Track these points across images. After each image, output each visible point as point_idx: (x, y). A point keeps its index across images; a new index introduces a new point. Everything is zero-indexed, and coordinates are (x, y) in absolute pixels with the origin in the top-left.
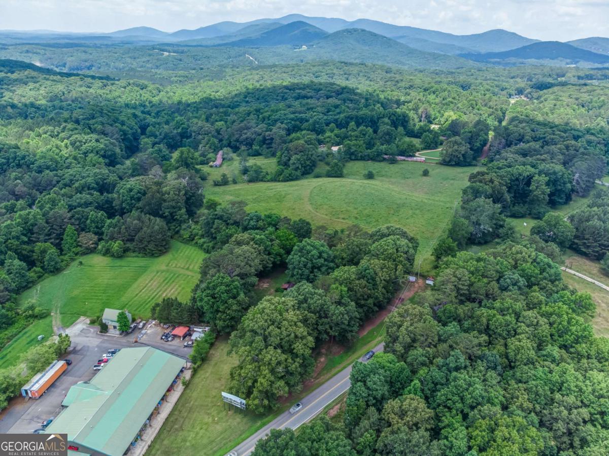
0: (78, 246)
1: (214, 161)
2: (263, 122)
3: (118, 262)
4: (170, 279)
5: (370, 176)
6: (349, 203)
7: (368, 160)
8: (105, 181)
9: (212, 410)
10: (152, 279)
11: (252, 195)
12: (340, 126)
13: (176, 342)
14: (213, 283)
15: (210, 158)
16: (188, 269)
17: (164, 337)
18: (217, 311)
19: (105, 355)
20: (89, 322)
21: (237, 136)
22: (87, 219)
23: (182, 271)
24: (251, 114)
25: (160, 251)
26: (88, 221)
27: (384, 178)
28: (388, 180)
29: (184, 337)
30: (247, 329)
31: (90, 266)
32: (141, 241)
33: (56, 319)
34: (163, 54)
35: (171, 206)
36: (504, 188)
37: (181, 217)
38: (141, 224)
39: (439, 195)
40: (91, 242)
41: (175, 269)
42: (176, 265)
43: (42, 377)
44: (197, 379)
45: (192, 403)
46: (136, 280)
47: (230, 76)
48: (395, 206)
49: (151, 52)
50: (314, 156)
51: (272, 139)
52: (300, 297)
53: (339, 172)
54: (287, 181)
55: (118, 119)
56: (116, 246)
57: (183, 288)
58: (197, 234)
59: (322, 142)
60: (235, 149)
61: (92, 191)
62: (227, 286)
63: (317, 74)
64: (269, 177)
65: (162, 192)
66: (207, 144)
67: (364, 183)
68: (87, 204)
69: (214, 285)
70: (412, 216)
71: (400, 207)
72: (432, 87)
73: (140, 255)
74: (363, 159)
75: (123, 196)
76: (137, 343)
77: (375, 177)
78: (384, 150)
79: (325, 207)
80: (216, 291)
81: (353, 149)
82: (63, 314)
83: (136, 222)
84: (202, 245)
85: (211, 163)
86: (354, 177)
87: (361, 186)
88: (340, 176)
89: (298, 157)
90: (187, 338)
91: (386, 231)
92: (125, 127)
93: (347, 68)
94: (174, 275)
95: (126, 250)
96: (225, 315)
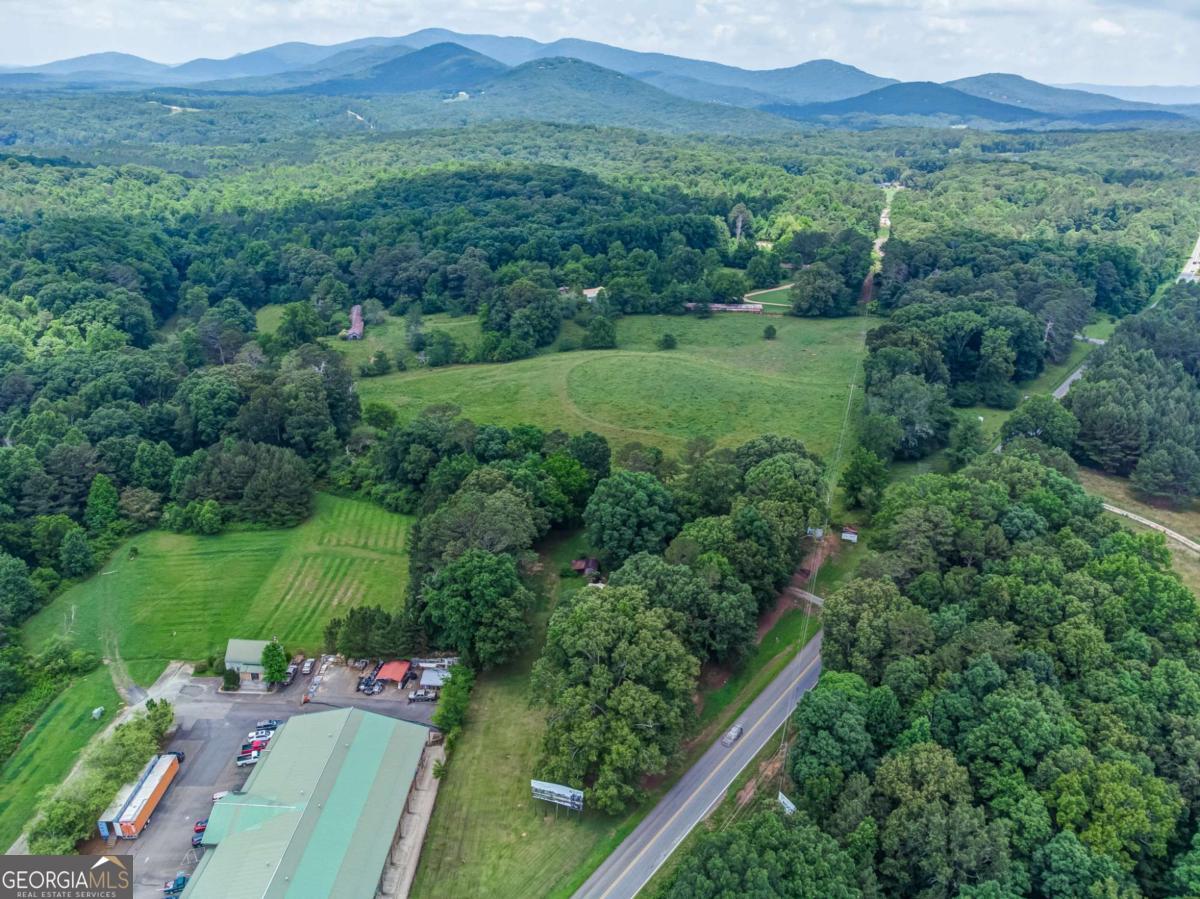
0: (120, 516)
1: (348, 328)
2: (435, 245)
3: (214, 545)
4: (338, 570)
5: (668, 344)
6: (650, 397)
7: (657, 313)
8: (147, 379)
9: (511, 818)
10: (299, 573)
11: (447, 392)
12: (590, 248)
13: (390, 695)
14: (463, 570)
15: (340, 322)
16: (365, 546)
17: (362, 687)
18: (478, 624)
19: (251, 735)
20: (191, 671)
21: (387, 275)
22: (132, 459)
23: (356, 553)
24: (406, 230)
25: (298, 514)
26: (136, 464)
27: (694, 347)
28: (702, 349)
29: (405, 682)
30: (571, 652)
31: (157, 557)
32: (257, 497)
33: (117, 672)
34: (170, 110)
35: (306, 422)
36: (938, 353)
37: (326, 444)
38: (253, 464)
39: (808, 373)
40: (148, 507)
41: (339, 548)
42: (339, 541)
43: (136, 792)
44: (459, 762)
45: (464, 809)
46: (264, 577)
47: (327, 154)
48: (736, 399)
49: (143, 106)
50: (556, 310)
51: (461, 279)
52: (649, 581)
53: (609, 339)
54: (509, 360)
55: (126, 249)
56: (207, 509)
57: (370, 586)
58: (366, 477)
59: (562, 281)
60: (387, 301)
61: (124, 401)
62: (492, 572)
63: (504, 148)
64: (471, 355)
65: (282, 395)
66: (328, 293)
67: (663, 358)
68: (124, 429)
69: (465, 573)
70: (772, 416)
71: (745, 399)
72: (738, 170)
73: (258, 526)
74: (647, 310)
75: (197, 407)
76: (309, 705)
77: (679, 346)
78: (686, 294)
79: (607, 407)
80: (473, 584)
81: (628, 293)
82: (130, 659)
83: (241, 458)
84: (383, 498)
85: (343, 332)
86: (638, 346)
87: (661, 364)
88: (611, 345)
89: (526, 311)
90: (410, 685)
91: (766, 446)
92: (146, 266)
93: (562, 135)
94: (343, 561)
95: (226, 518)
96: (494, 629)
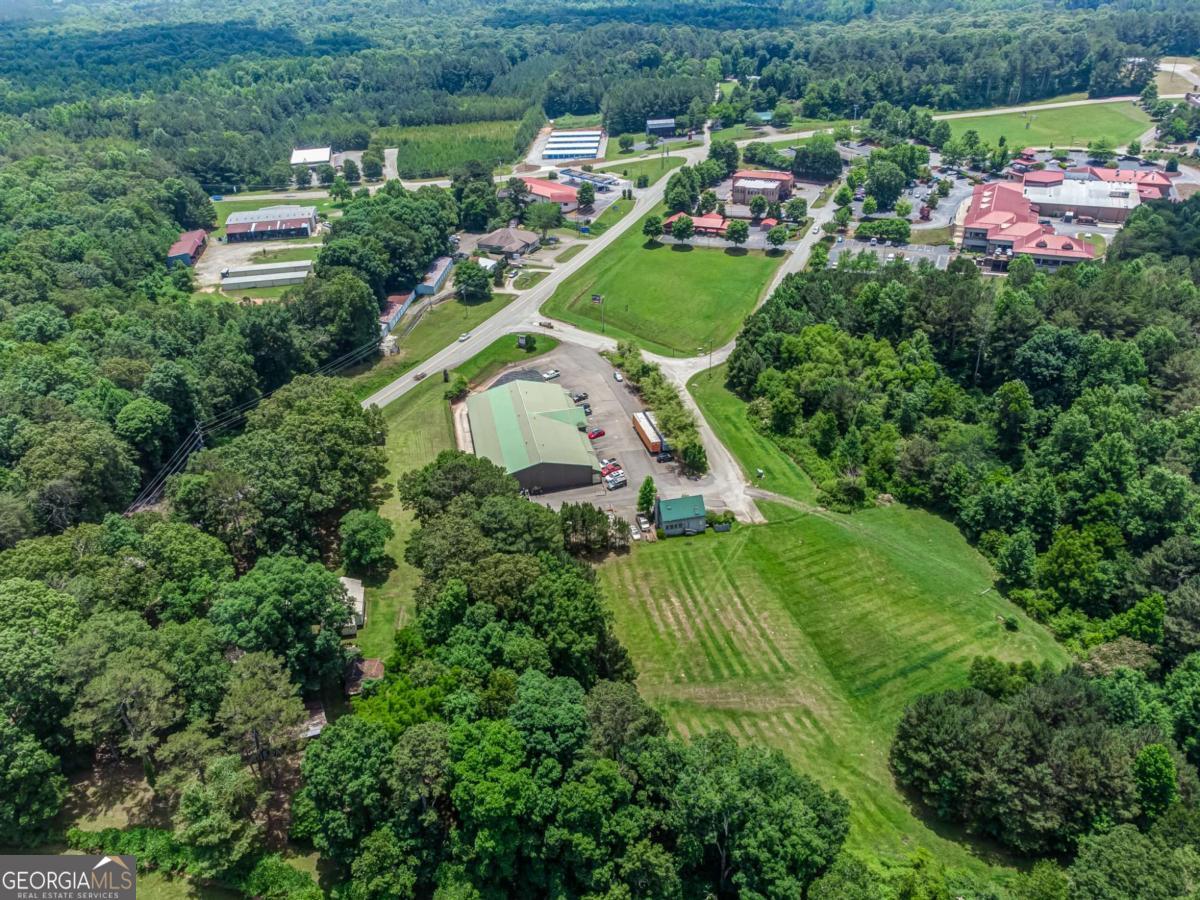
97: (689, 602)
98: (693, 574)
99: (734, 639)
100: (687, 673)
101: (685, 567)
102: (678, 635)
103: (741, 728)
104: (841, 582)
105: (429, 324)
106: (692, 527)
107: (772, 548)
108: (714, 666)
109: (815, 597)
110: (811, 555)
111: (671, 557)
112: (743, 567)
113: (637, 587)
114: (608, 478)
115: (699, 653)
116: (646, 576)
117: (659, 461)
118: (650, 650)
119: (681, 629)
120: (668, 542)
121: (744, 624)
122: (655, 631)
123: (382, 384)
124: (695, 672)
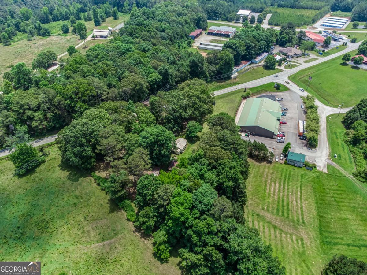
97: (282, 187)
98: (289, 179)
99: (290, 205)
100: (267, 208)
101: (287, 176)
102: (272, 195)
103: (275, 232)
104: (344, 204)
105: (250, 72)
106: (298, 164)
107: (323, 182)
108: (278, 210)
109: (330, 204)
110: (337, 190)
111: (285, 171)
112: (308, 184)
113: (267, 175)
114: (279, 138)
115: (275, 204)
116: (273, 173)
117: (300, 139)
118: (259, 196)
119: (274, 194)
120: (287, 166)
121: (297, 202)
122: (265, 191)
123: (225, 87)
124: (270, 209)
